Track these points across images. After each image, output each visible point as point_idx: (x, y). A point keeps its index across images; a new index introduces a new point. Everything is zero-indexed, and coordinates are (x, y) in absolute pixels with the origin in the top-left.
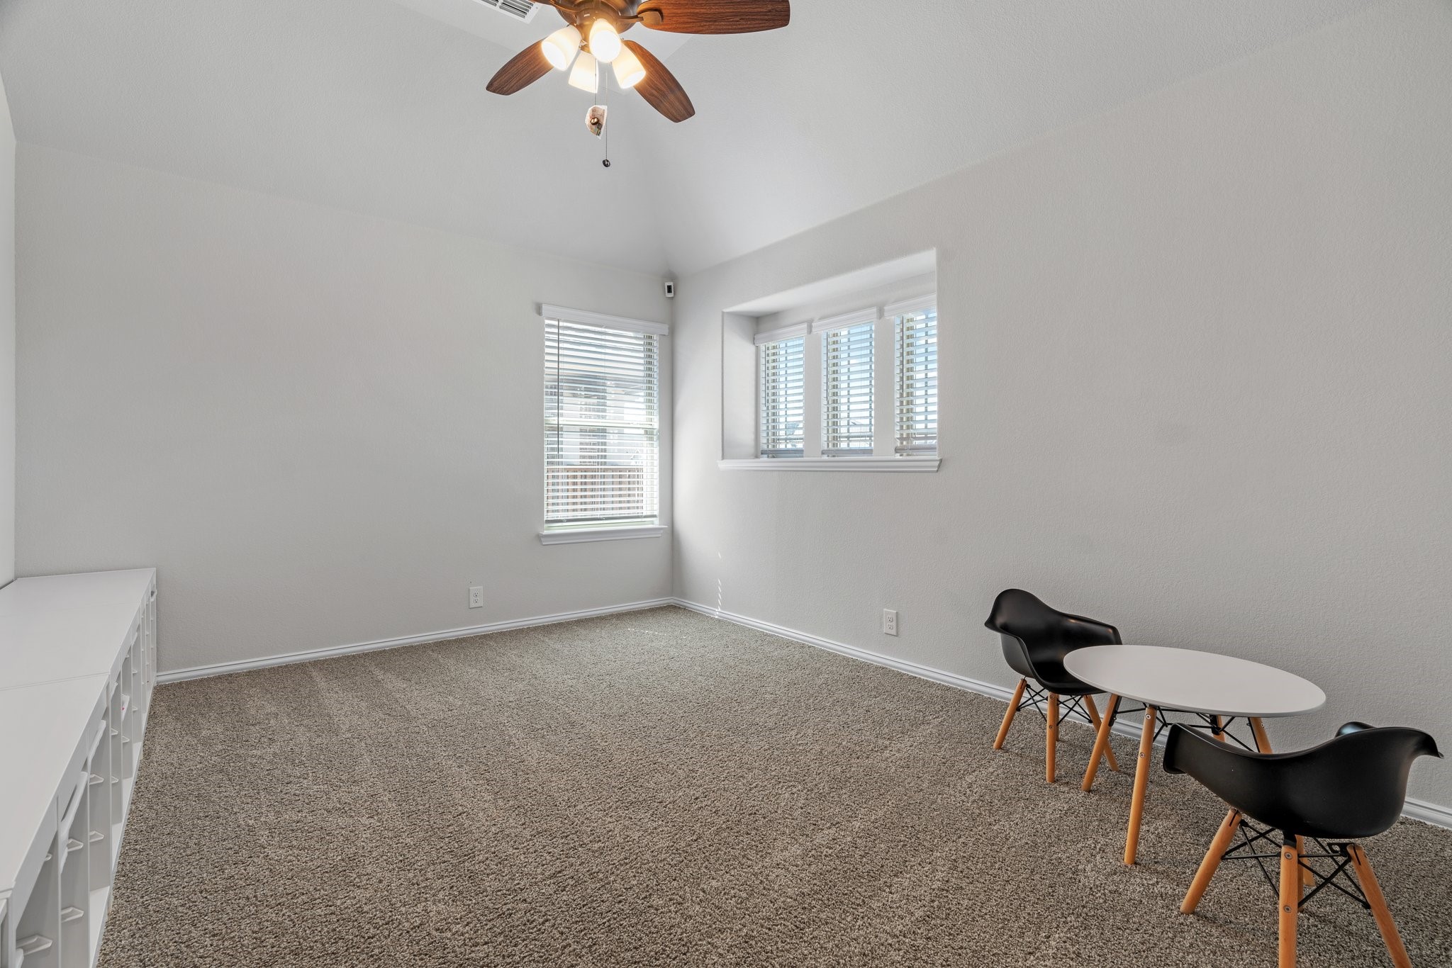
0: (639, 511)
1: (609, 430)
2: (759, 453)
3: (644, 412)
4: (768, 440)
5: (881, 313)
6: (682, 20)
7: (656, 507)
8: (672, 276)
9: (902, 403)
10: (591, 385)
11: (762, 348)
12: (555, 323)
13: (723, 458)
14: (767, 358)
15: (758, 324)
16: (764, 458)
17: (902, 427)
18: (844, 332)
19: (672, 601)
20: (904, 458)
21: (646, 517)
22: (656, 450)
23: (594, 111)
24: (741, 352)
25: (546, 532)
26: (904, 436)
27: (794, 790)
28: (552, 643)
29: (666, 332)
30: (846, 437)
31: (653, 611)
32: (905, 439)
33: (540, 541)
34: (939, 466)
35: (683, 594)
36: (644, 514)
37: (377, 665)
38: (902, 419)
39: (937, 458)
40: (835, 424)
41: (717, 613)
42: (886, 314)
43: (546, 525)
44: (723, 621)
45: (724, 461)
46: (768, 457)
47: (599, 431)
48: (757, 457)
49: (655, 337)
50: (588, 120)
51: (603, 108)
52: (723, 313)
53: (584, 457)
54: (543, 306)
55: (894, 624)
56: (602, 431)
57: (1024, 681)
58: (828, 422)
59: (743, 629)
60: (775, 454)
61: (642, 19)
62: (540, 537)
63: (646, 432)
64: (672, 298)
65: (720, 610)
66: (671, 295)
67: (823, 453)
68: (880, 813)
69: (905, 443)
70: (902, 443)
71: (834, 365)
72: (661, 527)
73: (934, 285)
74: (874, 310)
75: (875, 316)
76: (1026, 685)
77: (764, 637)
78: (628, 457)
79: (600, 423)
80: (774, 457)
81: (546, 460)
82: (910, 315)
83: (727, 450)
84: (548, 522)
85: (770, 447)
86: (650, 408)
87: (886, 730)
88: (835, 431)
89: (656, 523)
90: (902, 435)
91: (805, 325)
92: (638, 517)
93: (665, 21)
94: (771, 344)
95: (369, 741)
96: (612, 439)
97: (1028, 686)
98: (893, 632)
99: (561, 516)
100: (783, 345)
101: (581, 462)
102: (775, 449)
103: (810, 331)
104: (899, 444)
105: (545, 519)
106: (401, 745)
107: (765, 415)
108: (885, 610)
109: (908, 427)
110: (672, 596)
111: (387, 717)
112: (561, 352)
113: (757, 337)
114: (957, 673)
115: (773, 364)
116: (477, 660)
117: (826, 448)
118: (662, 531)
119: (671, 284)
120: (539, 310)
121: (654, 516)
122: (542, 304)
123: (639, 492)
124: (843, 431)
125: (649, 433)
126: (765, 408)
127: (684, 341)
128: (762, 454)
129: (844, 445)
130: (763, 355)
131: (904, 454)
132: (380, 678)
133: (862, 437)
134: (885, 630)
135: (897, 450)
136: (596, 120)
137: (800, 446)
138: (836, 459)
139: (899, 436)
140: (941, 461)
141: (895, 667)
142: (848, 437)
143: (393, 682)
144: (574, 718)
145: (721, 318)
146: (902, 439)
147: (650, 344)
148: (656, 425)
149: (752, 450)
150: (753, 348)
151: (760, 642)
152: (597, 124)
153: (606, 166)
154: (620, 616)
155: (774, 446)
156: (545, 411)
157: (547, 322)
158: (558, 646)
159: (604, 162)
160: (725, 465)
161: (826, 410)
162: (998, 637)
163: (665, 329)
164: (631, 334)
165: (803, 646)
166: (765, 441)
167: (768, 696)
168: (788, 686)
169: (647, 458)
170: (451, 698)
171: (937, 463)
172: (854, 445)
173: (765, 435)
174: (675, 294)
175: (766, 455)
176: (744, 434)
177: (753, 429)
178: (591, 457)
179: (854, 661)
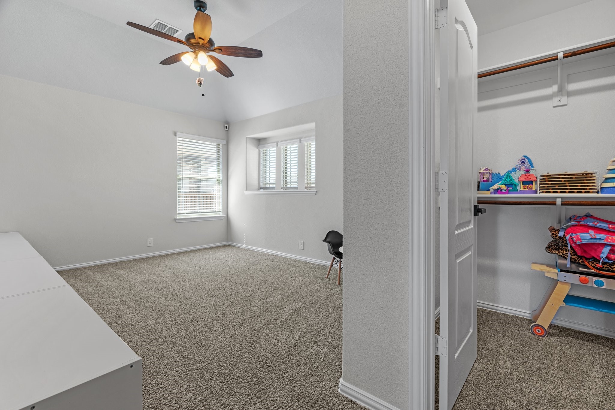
0: (215, 210)
1: (201, 179)
2: (260, 188)
3: (217, 173)
4: (263, 183)
5: (300, 141)
6: (228, 52)
7: (221, 208)
8: (227, 122)
9: (307, 172)
10: (194, 160)
11: (261, 150)
12: (182, 139)
13: (246, 190)
14: (263, 154)
15: (260, 142)
16: (262, 190)
17: (307, 180)
18: (289, 147)
19: (227, 243)
20: (308, 190)
21: (217, 212)
22: (221, 187)
23: (199, 79)
24: (253, 152)
25: (178, 218)
26: (308, 183)
27: (263, 291)
28: (181, 258)
29: (225, 143)
30: (290, 183)
31: (220, 247)
32: (308, 184)
33: (176, 221)
34: (316, 193)
35: (232, 241)
36: (216, 211)
37: (112, 267)
38: (307, 177)
39: (315, 190)
40: (286, 178)
41: (244, 246)
42: (302, 142)
43: (178, 215)
44: (246, 249)
45: (246, 191)
46: (263, 190)
47: (197, 180)
48: (259, 190)
49: (221, 145)
50: (197, 82)
51: (202, 79)
52: (246, 137)
53: (191, 189)
54: (177, 133)
55: (303, 246)
56: (199, 180)
57: (334, 257)
58: (284, 178)
59: (253, 251)
60: (265, 189)
61: (215, 51)
62: (175, 220)
63: (217, 180)
64: (227, 131)
65: (245, 245)
66: (227, 129)
67: (282, 189)
68: (287, 294)
69: (308, 185)
70: (307, 185)
71: (286, 158)
72: (223, 216)
73: (315, 133)
74: (298, 140)
75: (298, 142)
76: (334, 259)
77: (261, 253)
78: (210, 190)
79: (199, 177)
80: (265, 190)
81: (178, 191)
82: (310, 142)
83: (247, 187)
84: (179, 214)
85: (264, 186)
86: (219, 171)
87: (295, 276)
88: (286, 181)
89: (221, 214)
90: (307, 182)
91: (276, 143)
92: (214, 212)
93: (223, 52)
94: (264, 149)
95: (116, 288)
96: (203, 183)
97: (335, 259)
98: (302, 248)
99: (183, 212)
100: (268, 150)
101: (189, 191)
102: (266, 187)
103: (277, 146)
104: (306, 186)
105: (178, 213)
106: (129, 288)
107: (262, 175)
108: (300, 241)
109: (309, 180)
110: (227, 241)
111: (121, 281)
112: (184, 147)
113: (259, 146)
114: (321, 260)
115: (265, 156)
116: (152, 264)
117: (283, 187)
118: (223, 217)
119: (227, 125)
120: (175, 134)
121: (221, 212)
122: (176, 132)
123: (215, 203)
124: (289, 181)
125: (218, 181)
126: (262, 172)
127: (232, 147)
128: (261, 188)
129: (289, 186)
130: (261, 153)
131: (308, 189)
132: (114, 271)
133: (295, 183)
134: (300, 248)
135: (305, 188)
136: (200, 82)
137: (274, 186)
138: (286, 190)
139: (306, 183)
140: (316, 191)
141: (303, 260)
142: (291, 183)
143: (119, 272)
144: (191, 278)
145: (245, 139)
146: (307, 184)
147: (219, 147)
148: (221, 178)
149: (257, 187)
150: (257, 150)
151: (258, 255)
152: (200, 83)
153: (203, 96)
154: (207, 249)
155: (265, 186)
156: (177, 172)
157: (178, 139)
158: (183, 259)
159: (202, 95)
160: (247, 193)
161: (283, 173)
162: (326, 244)
163: (225, 142)
164: (212, 144)
165: (273, 255)
166: (262, 184)
167: (259, 269)
168: (266, 267)
169: (217, 190)
170: (144, 275)
171: (315, 192)
172: (292, 186)
173: (262, 182)
174: (228, 129)
175: (262, 189)
176: (254, 181)
177: (257, 180)
178: (194, 189)
179: (290, 259)
